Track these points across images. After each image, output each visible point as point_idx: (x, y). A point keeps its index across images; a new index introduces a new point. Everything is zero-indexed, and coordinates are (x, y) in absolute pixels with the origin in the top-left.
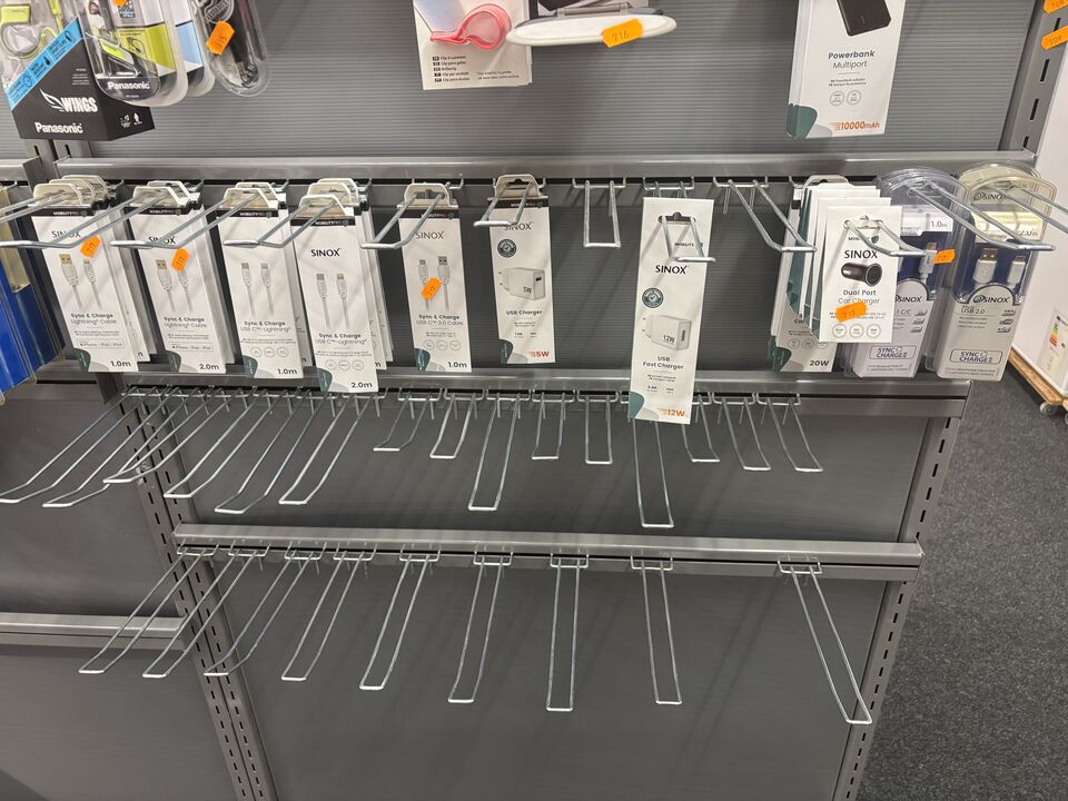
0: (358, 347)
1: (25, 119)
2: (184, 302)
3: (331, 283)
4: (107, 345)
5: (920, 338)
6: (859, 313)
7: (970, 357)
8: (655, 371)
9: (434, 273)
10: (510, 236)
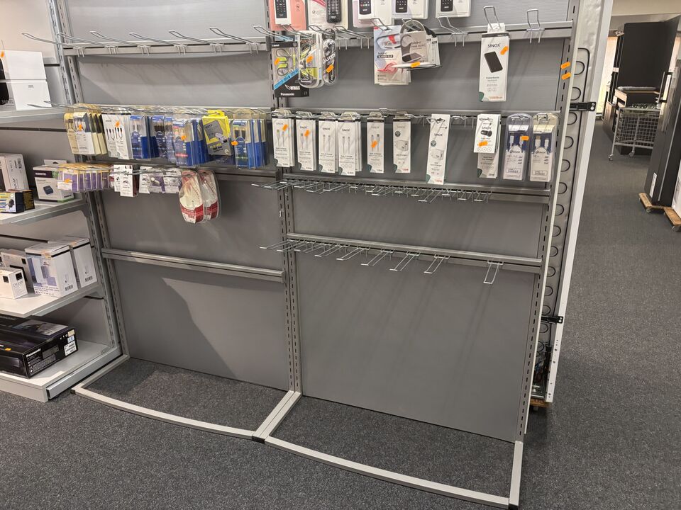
0: (351, 160)
1: (278, 92)
2: (306, 147)
3: (346, 139)
4: (283, 158)
5: (522, 166)
6: (485, 144)
7: (538, 173)
8: (433, 167)
9: (375, 140)
10: (400, 130)
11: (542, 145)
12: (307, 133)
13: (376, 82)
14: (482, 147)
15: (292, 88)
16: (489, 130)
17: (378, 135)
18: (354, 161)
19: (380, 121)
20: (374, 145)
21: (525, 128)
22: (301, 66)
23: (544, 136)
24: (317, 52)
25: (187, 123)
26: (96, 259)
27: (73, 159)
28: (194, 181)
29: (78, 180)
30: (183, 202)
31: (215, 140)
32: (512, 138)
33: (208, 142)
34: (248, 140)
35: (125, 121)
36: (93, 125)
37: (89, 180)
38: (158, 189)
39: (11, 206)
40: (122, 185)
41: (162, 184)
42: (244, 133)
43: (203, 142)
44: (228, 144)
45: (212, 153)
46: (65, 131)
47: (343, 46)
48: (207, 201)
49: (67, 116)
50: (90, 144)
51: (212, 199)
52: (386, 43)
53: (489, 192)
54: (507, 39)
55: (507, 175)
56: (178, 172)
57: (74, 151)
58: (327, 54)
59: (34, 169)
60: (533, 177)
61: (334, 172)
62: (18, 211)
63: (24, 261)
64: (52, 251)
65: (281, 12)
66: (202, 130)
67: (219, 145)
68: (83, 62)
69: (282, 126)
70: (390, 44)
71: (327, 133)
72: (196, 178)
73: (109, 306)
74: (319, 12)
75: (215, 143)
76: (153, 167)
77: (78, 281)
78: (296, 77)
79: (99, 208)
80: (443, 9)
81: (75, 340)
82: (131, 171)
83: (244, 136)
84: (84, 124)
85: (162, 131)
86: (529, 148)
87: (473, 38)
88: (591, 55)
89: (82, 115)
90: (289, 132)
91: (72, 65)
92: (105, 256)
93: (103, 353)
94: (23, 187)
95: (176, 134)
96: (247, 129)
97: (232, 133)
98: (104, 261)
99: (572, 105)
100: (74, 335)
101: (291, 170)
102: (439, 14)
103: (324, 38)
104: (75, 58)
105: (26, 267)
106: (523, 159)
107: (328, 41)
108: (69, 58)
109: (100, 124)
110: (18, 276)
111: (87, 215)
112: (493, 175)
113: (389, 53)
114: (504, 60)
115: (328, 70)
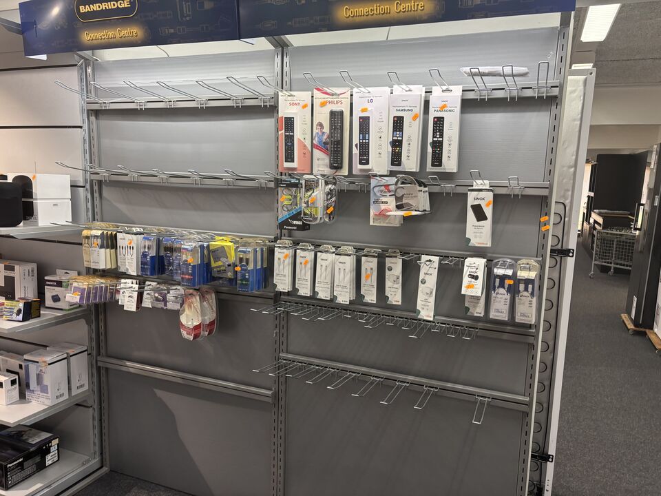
0: (345, 290)
1: (281, 226)
2: (304, 274)
3: (342, 271)
4: (282, 283)
5: (507, 307)
6: (472, 287)
7: (523, 315)
8: (423, 303)
9: (369, 272)
10: (391, 265)
11: (526, 289)
12: (306, 263)
13: (371, 223)
14: (470, 290)
15: (295, 222)
16: (475, 274)
17: (372, 269)
18: (348, 290)
19: (374, 256)
20: (367, 277)
21: (510, 272)
22: (304, 205)
23: (528, 282)
24: (319, 195)
25: (195, 247)
26: (91, 365)
27: (84, 271)
28: (196, 301)
29: (86, 294)
30: (183, 319)
31: (220, 263)
32: (498, 281)
33: (213, 265)
34: (251, 267)
35: (137, 240)
36: (107, 242)
37: (96, 293)
38: (160, 305)
39: (18, 315)
40: (127, 299)
41: (165, 300)
42: (247, 260)
43: (209, 264)
44: (232, 267)
45: (216, 275)
46: (81, 244)
47: (343, 188)
48: (206, 318)
49: (85, 233)
50: (102, 258)
51: (211, 316)
52: (381, 191)
53: (477, 328)
54: (491, 194)
55: (493, 315)
56: (180, 290)
57: (86, 264)
58: (329, 197)
59: (46, 278)
60: (518, 319)
61: (329, 299)
62: (24, 320)
63: (21, 366)
64: (49, 359)
65: (290, 158)
66: (208, 254)
67: (224, 268)
68: (107, 186)
69: (284, 255)
70: (385, 192)
71: (324, 263)
72: (198, 298)
73: (96, 415)
74: (323, 159)
75: (219, 267)
76: (158, 283)
77: (70, 389)
78: (299, 213)
79: (101, 317)
80: (433, 165)
81: (58, 449)
82: (136, 287)
83: (247, 263)
84: (99, 241)
85: (170, 252)
86: (513, 291)
87: (461, 190)
88: (567, 208)
89: (99, 233)
90: (289, 261)
91: (96, 188)
92: (100, 364)
93: (83, 464)
94: (32, 295)
95: (184, 257)
96: (251, 256)
97: (236, 259)
98: (99, 369)
99: (552, 251)
100: (58, 444)
101: (288, 294)
102: (429, 168)
103: (327, 183)
104: (100, 182)
105: (22, 372)
106: (508, 301)
107: (330, 186)
108: (94, 181)
109: (114, 241)
110: (13, 382)
111: (88, 323)
112: (480, 313)
113: (384, 199)
114: (488, 211)
115: (329, 211)
